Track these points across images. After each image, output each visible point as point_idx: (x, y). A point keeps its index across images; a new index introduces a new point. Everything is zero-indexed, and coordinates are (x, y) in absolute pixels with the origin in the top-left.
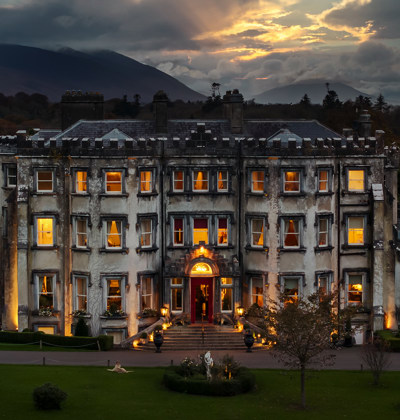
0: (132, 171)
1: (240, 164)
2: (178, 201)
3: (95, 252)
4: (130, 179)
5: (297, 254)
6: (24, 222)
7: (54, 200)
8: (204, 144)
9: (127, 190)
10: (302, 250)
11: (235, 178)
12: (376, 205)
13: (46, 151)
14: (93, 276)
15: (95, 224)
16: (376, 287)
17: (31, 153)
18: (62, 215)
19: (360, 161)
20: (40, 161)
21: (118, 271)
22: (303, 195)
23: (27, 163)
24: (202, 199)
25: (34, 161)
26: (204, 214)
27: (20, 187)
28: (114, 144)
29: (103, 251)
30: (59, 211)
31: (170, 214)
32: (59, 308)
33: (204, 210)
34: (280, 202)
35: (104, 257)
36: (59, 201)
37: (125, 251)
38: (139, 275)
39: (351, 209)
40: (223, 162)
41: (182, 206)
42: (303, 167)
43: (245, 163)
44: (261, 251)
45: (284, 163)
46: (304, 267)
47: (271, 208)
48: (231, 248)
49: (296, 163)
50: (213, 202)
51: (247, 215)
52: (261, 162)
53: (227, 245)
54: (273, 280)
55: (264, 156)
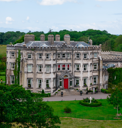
0: (52, 54)
1: (73, 52)
2: (59, 61)
3: (44, 73)
4: (52, 56)
5: (87, 73)
6: (26, 66)
7: (32, 61)
8: (65, 47)
9: (51, 59)
10: (88, 72)
11: (71, 55)
12: (100, 61)
13: (30, 49)
14: (43, 79)
15: (44, 67)
16: (100, 79)
17: (27, 50)
18: (34, 64)
19: (97, 51)
20: (29, 52)
21: (49, 78)
22: (88, 59)
23: (26, 52)
24: (64, 60)
25: (28, 52)
26: (65, 64)
27: (24, 58)
28: (45, 48)
29: (46, 73)
30: (33, 63)
31: (57, 64)
32: (33, 87)
33: (65, 63)
34: (83, 61)
35: (46, 74)
36: (33, 61)
37: (50, 73)
38: (53, 78)
39: (95, 62)
40: (69, 52)
41: (60, 62)
42: (88, 53)
43: (74, 52)
44: (79, 72)
45: (84, 52)
46: (88, 75)
47: (81, 62)
48: (70, 71)
49: (87, 52)
50: (67, 61)
51: (75, 64)
52: (79, 52)
53: (69, 71)
54: (81, 78)
55: (80, 50)
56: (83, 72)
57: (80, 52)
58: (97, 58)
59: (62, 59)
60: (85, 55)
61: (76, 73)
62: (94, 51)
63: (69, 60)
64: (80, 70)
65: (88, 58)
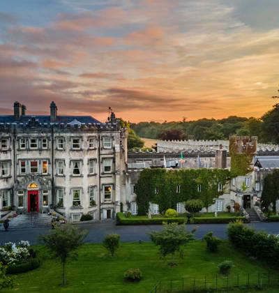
1: (53, 136)
2: (23, 153)
5: (79, 178)
8: (35, 126)
10: (82, 176)
11: (50, 142)
12: (117, 154)
16: (117, 192)
19: (109, 134)
22: (81, 150)
24: (34, 152)
26: (36, 159)
31: (19, 160)
34: (71, 153)
39: (105, 156)
40: (45, 135)
41: (25, 155)
42: (81, 137)
43: (55, 135)
44: (62, 177)
45: (72, 135)
46: (82, 184)
47: (66, 156)
48: (49, 175)
49: (78, 135)
50: (40, 153)
51: (56, 160)
52: (62, 135)
53: (46, 174)
54: (67, 191)
55: (63, 132)
56: (71, 176)
57: (64, 135)
58: (110, 147)
59: (28, 150)
60: (75, 141)
61: (58, 178)
62: (104, 134)
63: (45, 151)
64: (65, 174)
65: (83, 148)
